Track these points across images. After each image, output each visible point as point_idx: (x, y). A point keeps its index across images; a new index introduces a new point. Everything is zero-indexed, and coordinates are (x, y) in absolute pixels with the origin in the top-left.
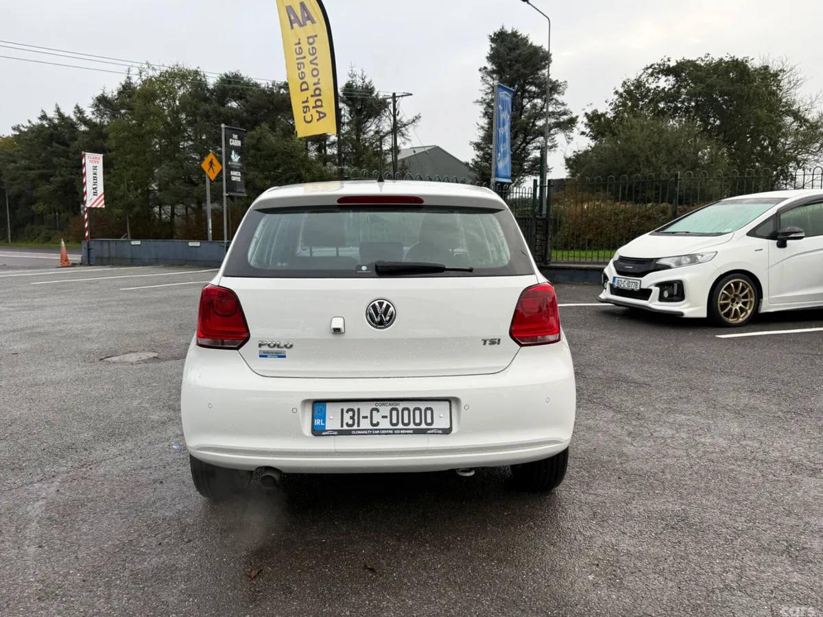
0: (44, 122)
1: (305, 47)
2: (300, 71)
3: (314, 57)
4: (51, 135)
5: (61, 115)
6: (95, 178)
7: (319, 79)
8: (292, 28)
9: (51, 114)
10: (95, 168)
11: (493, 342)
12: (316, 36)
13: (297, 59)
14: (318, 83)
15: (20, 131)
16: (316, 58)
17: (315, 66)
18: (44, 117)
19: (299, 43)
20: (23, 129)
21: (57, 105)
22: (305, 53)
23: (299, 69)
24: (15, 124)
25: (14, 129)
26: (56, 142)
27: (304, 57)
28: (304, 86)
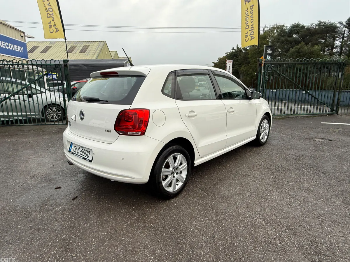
0: (233, 51)
1: (249, 10)
2: (246, 21)
3: (252, 14)
4: (235, 54)
5: (238, 48)
6: (229, 68)
7: (253, 23)
8: (245, 4)
9: (235, 48)
10: (230, 65)
11: (108, 131)
12: (253, 5)
13: (246, 16)
14: (253, 25)
15: (227, 54)
16: (253, 14)
17: (252, 18)
18: (233, 49)
19: (247, 10)
20: (228, 54)
21: (237, 45)
22: (249, 13)
23: (246, 20)
24: (226, 52)
25: (226, 54)
26: (236, 57)
27: (249, 15)
28: (247, 27)
